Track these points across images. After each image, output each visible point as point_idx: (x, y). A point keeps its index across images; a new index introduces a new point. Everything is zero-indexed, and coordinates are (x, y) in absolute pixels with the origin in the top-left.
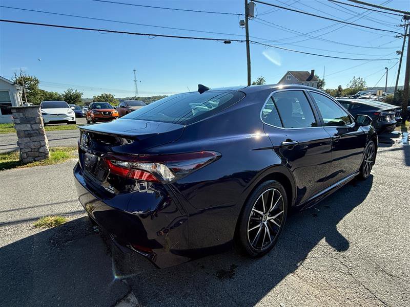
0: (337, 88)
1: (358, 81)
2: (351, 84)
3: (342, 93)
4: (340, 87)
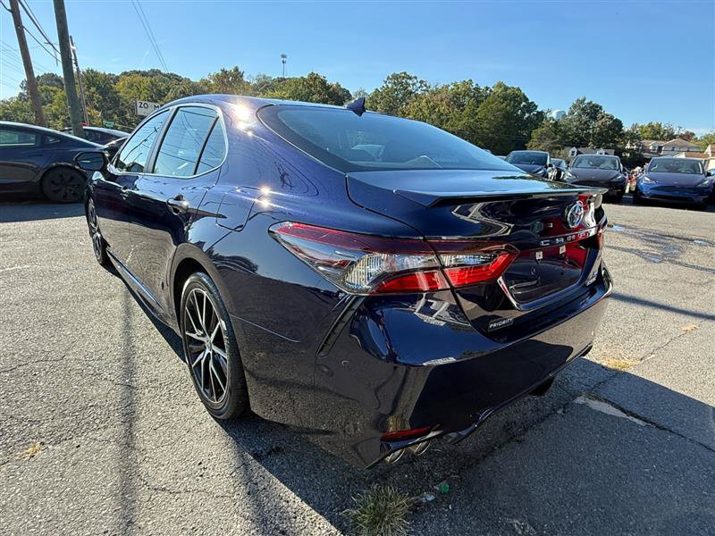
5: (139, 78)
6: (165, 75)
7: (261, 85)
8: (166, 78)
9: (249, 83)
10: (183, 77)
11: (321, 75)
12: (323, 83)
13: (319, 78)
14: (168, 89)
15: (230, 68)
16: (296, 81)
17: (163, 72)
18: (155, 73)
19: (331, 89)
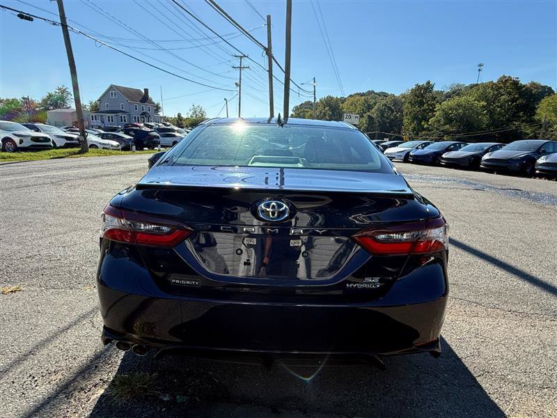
0: (176, 116)
1: (198, 110)
2: (191, 113)
3: (184, 122)
4: (179, 115)
5: (358, 97)
6: (377, 94)
7: (454, 92)
8: (377, 96)
9: (442, 92)
10: (389, 93)
11: (514, 77)
12: (515, 84)
13: (511, 80)
14: (375, 104)
15: (422, 83)
16: (485, 86)
17: (375, 91)
18: (370, 93)
19: (524, 89)
